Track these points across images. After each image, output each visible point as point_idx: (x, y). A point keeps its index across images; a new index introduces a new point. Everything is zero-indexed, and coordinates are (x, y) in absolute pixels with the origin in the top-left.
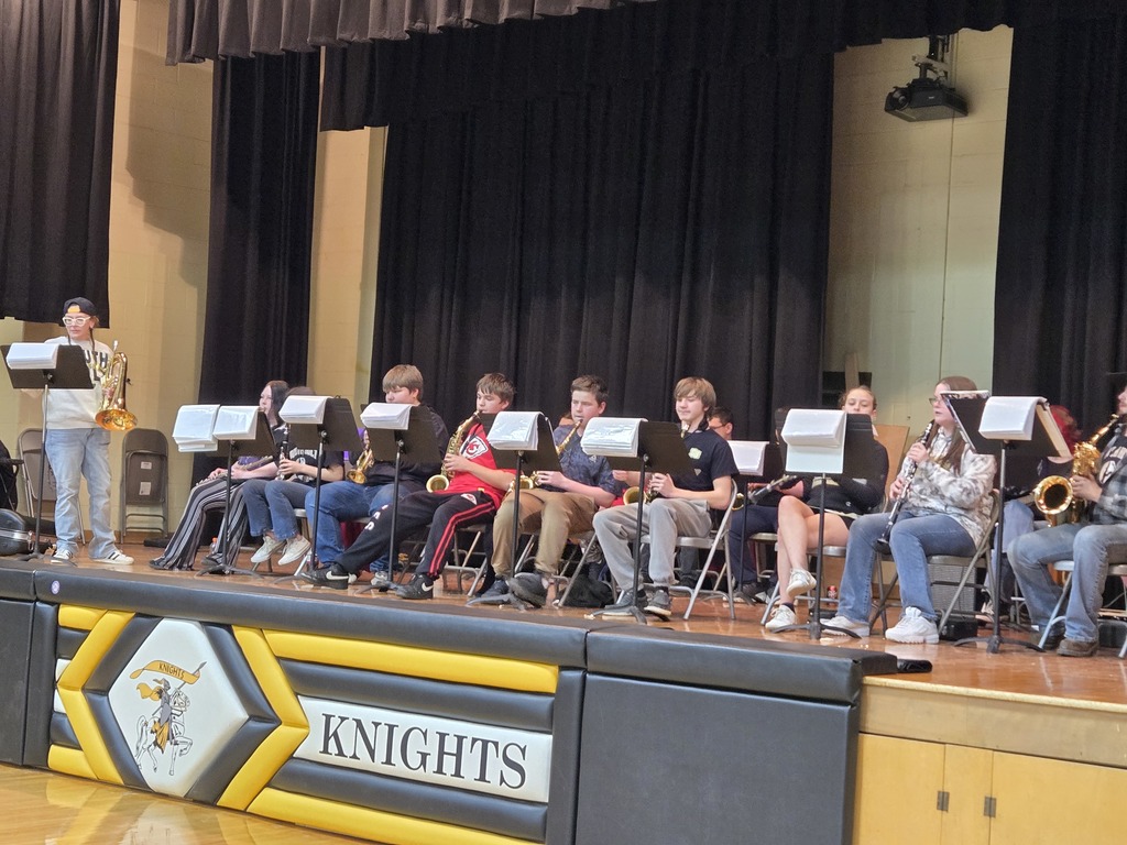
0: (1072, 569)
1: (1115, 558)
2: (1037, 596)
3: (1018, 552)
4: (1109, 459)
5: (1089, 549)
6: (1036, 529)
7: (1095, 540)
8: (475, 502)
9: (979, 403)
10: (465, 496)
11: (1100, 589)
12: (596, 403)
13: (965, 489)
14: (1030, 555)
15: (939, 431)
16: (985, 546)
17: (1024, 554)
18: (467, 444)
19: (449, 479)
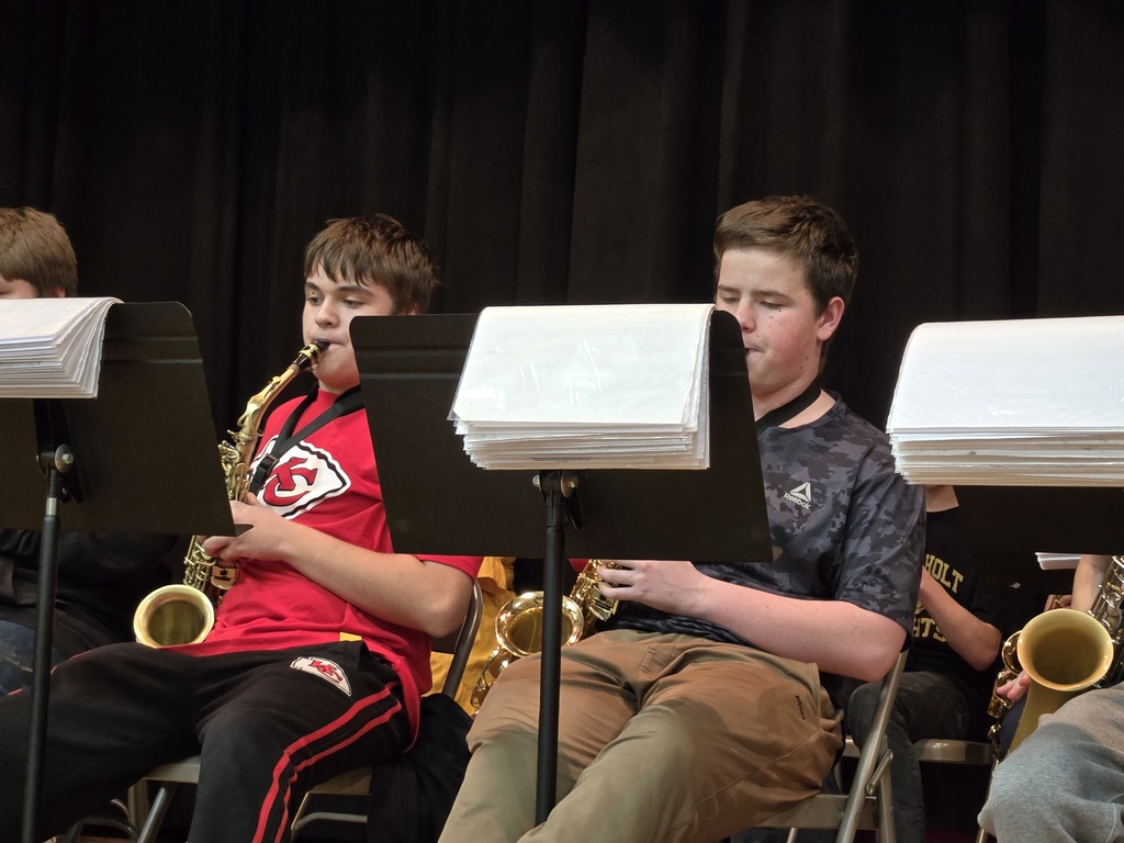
8: (344, 686)
10: (303, 664)
12: (805, 299)
18: (266, 467)
19: (214, 593)
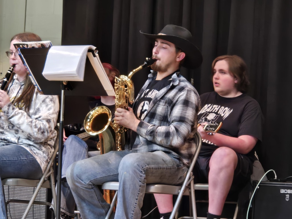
0: (117, 188)
1: (151, 179)
2: (90, 210)
3: (75, 175)
4: (144, 99)
5: (131, 172)
6: (89, 156)
7: (136, 164)
9: (43, 51)
11: (139, 205)
13: (40, 129)
14: (84, 177)
15: (15, 77)
16: (49, 171)
17: (79, 177)
